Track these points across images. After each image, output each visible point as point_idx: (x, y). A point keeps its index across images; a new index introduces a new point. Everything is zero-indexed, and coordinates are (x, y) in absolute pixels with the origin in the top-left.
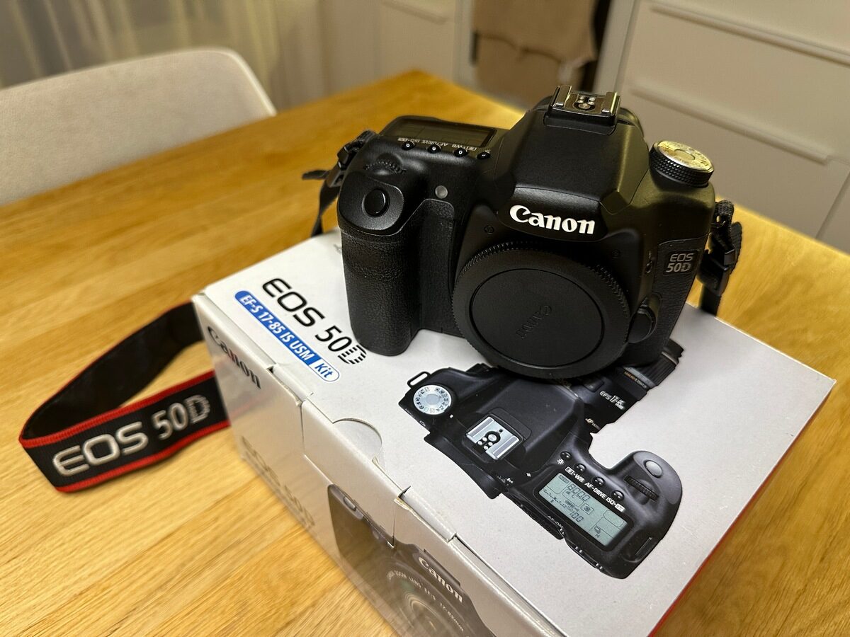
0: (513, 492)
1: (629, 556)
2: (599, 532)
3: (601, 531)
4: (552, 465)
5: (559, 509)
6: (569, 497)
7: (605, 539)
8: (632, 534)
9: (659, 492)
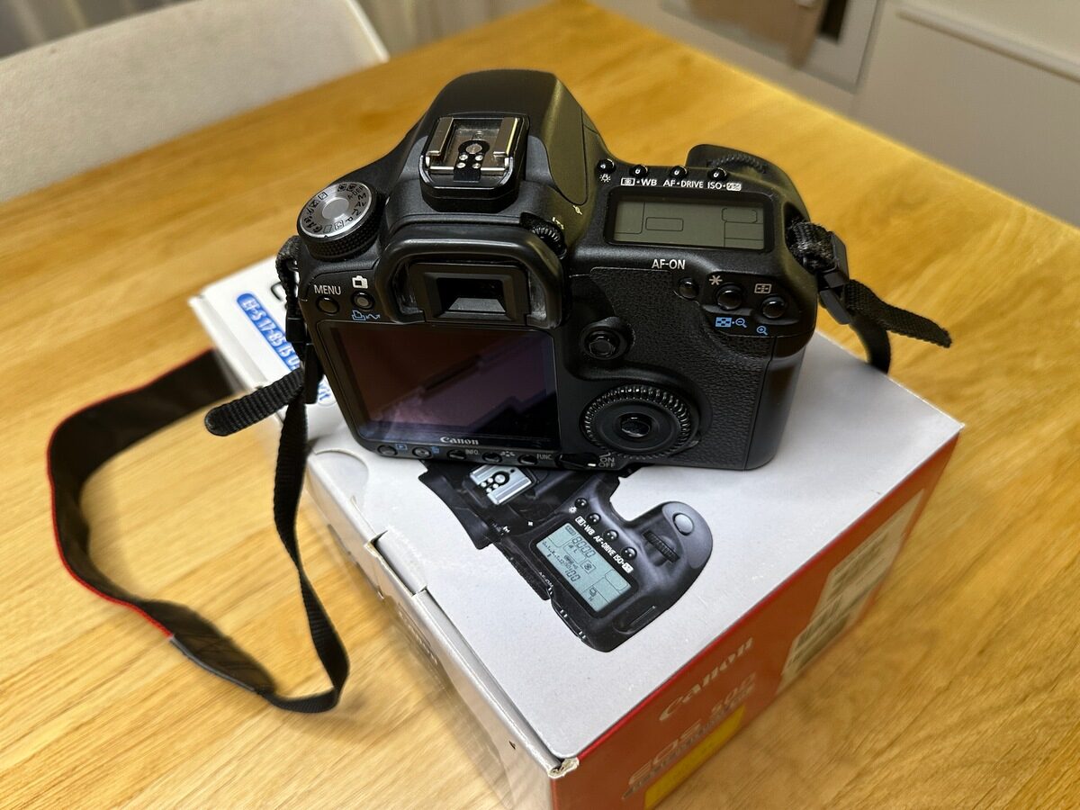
0: (507, 543)
1: (622, 625)
2: (593, 595)
3: (597, 594)
4: (562, 513)
5: (555, 565)
6: (570, 551)
7: (597, 604)
8: (632, 600)
9: (682, 552)
